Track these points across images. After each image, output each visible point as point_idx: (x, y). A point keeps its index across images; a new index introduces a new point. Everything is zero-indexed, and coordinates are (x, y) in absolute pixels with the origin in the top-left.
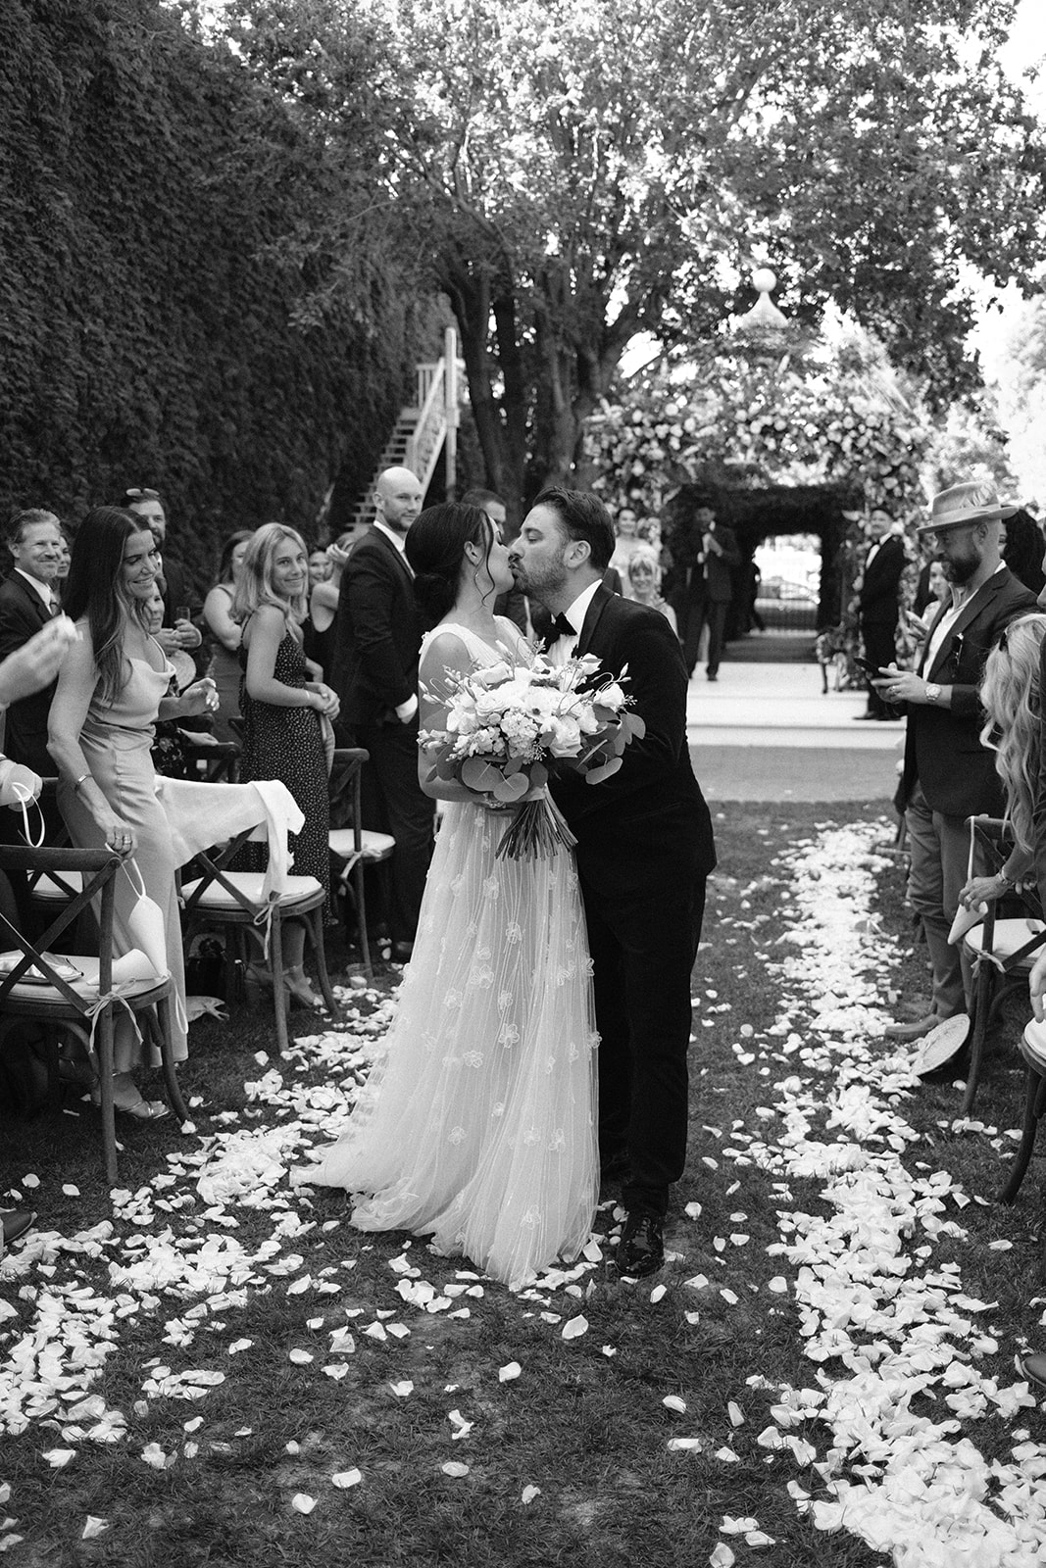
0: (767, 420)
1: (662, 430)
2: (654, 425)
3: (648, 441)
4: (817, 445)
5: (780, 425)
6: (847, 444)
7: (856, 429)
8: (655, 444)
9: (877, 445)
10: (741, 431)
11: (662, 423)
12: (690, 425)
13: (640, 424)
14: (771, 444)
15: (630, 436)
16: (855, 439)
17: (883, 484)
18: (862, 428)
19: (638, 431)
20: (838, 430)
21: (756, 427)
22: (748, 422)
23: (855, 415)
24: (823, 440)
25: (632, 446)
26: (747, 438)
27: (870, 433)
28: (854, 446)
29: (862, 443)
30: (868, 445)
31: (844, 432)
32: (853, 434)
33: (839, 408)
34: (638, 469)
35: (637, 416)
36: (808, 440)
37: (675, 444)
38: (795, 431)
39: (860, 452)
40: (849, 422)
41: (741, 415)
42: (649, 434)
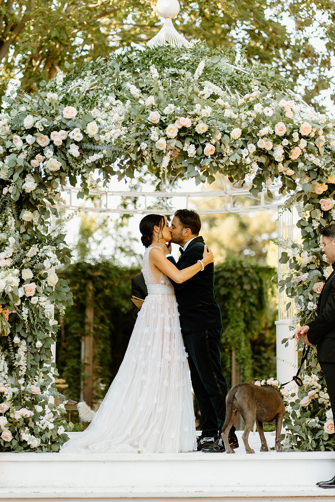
0: (187, 122)
1: (58, 137)
2: (47, 132)
3: (41, 150)
4: (244, 152)
5: (201, 128)
6: (278, 154)
7: (289, 137)
8: (49, 152)
9: (312, 158)
10: (154, 133)
11: (57, 129)
12: (92, 130)
13: (32, 131)
14: (191, 150)
15: (19, 144)
16: (287, 149)
17: (319, 206)
18: (296, 135)
19: (29, 139)
20: (269, 136)
21: (172, 130)
22: (163, 126)
23: (288, 121)
24: (252, 148)
25: (22, 156)
26: (162, 144)
27: (303, 143)
28: (287, 157)
29: (295, 154)
30: (301, 157)
31: (277, 140)
32: (285, 142)
33: (269, 112)
34: (30, 185)
35: (28, 122)
36: (233, 148)
37: (74, 150)
38: (219, 136)
39: (294, 165)
40: (281, 129)
41: (154, 116)
42: (43, 141)
